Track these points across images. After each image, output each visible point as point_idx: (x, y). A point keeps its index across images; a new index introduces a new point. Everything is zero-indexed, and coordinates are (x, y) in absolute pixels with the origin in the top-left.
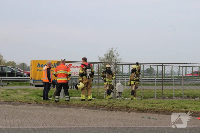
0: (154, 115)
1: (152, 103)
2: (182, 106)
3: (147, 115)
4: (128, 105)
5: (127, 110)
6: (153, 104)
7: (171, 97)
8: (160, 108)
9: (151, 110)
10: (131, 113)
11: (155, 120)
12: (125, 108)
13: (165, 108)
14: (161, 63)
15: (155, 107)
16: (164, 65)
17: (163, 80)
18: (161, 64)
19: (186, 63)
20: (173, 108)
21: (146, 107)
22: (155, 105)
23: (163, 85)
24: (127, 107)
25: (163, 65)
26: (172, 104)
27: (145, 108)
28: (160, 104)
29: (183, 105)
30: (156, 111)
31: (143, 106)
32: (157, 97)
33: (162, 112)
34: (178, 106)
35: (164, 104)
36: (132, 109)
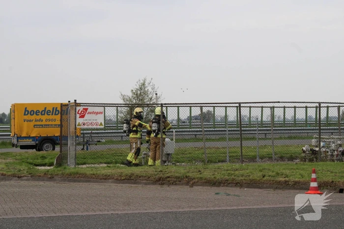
0: (234, 189)
1: (227, 170)
2: (278, 174)
3: (222, 190)
4: (188, 175)
5: (187, 184)
6: (229, 172)
7: (253, 159)
8: (242, 177)
9: (227, 181)
10: (195, 188)
11: (238, 198)
12: (183, 179)
13: (251, 177)
14: (237, 103)
15: (233, 177)
16: (242, 105)
17: (241, 130)
18: (238, 105)
19: (279, 102)
20: (264, 177)
21: (218, 176)
22: (233, 172)
23: (241, 139)
24: (186, 177)
25: (240, 105)
26: (261, 171)
27: (217, 178)
28: (242, 172)
29: (279, 172)
30: (237, 183)
31: (214, 175)
32: (230, 160)
33: (246, 183)
34: (270, 173)
35: (248, 171)
36: (196, 180)
